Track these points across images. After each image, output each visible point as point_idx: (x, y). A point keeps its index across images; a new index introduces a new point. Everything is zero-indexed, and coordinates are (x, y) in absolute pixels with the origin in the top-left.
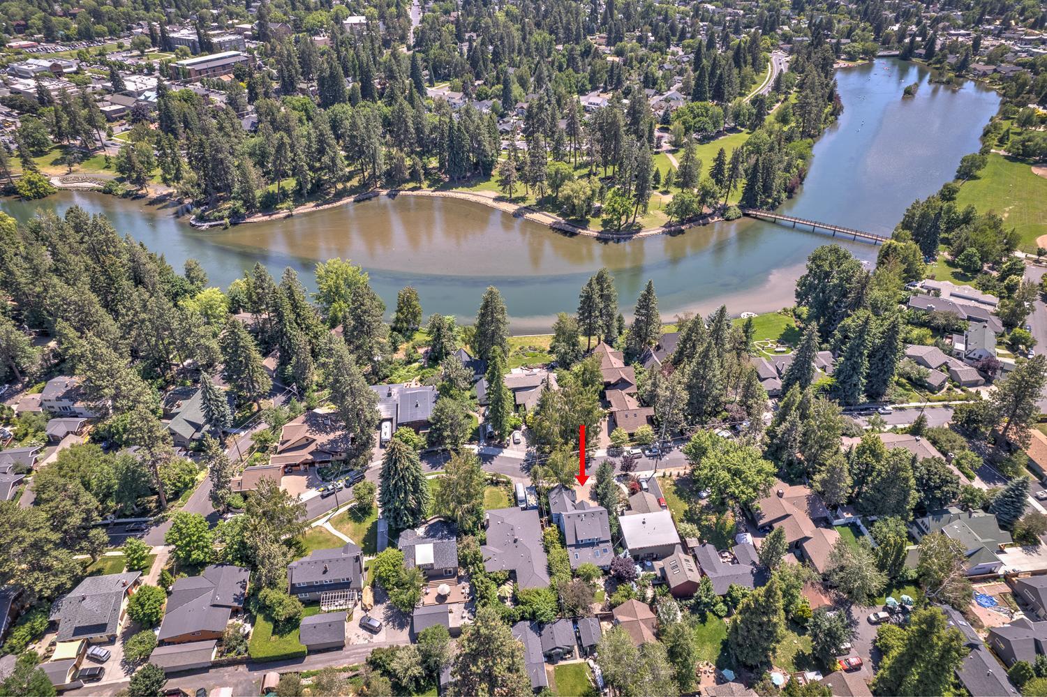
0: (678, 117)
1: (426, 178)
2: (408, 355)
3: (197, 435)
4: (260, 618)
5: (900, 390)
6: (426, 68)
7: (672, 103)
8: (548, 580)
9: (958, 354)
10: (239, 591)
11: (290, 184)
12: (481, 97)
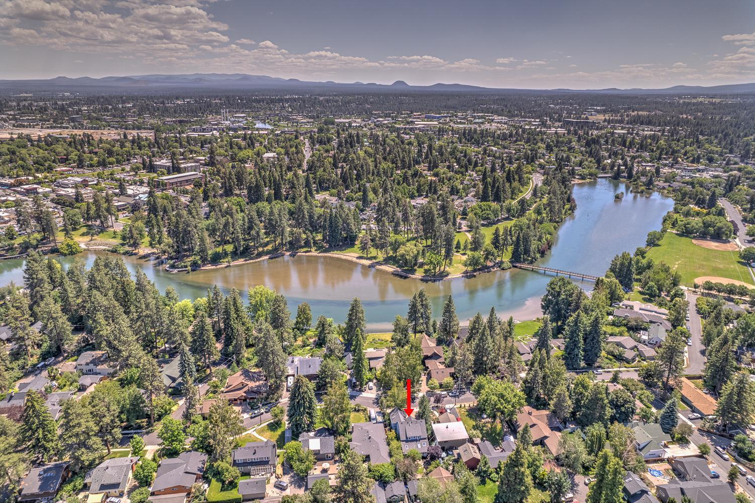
0: (472, 211)
1: (314, 245)
2: (303, 341)
3: (173, 385)
4: (214, 481)
5: (608, 361)
6: (314, 183)
7: (468, 203)
8: (389, 460)
9: (644, 342)
10: (201, 465)
11: (230, 248)
12: (349, 200)
